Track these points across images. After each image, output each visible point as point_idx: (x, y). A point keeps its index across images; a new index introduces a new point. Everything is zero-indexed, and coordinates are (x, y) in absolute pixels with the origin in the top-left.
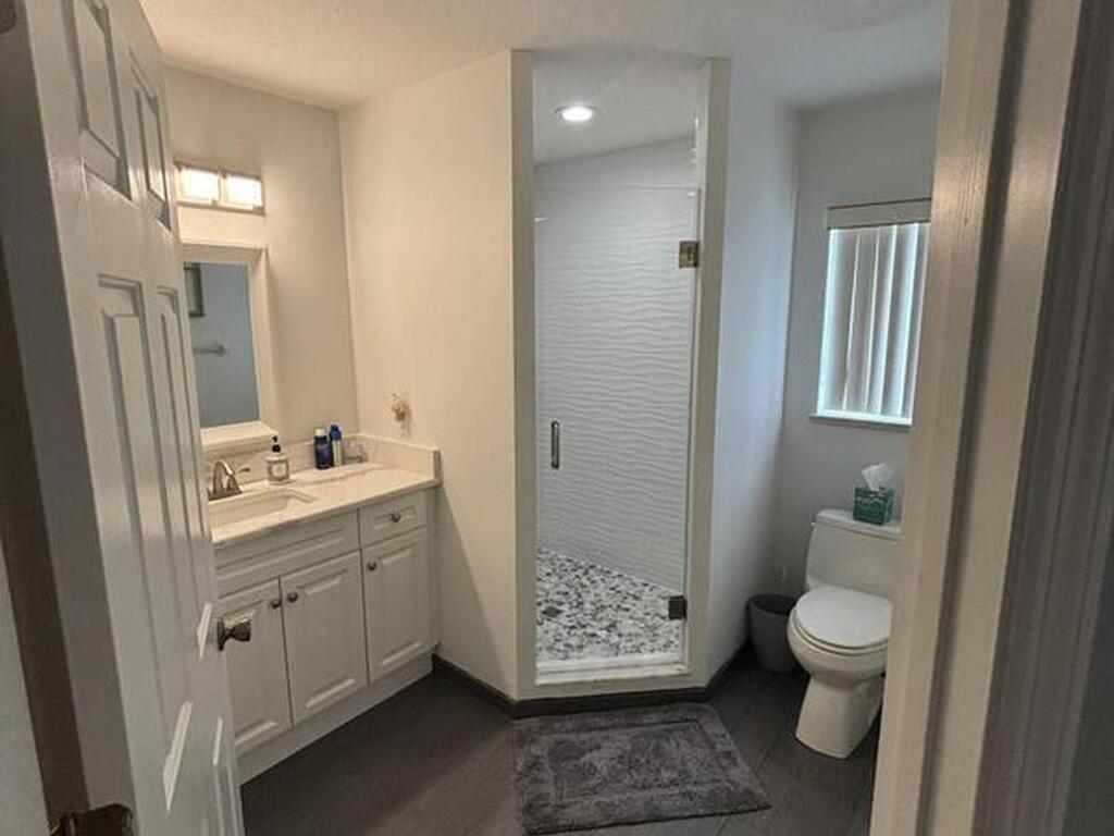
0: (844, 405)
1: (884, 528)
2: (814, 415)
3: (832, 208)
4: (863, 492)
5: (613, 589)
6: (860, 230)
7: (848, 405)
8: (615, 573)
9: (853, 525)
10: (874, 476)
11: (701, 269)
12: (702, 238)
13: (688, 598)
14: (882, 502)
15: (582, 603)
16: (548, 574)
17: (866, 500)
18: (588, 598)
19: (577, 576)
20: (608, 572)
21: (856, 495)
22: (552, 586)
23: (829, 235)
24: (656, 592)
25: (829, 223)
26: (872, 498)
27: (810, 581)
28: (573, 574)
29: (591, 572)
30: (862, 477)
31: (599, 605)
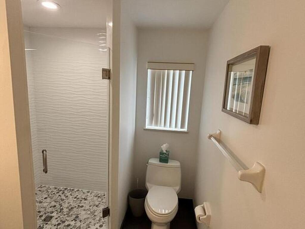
0: (153, 125)
1: (168, 164)
2: (144, 128)
3: (148, 62)
4: (162, 153)
5: (75, 198)
6: (157, 70)
7: (154, 125)
8: (76, 190)
9: (160, 164)
10: (164, 147)
11: (111, 80)
12: (111, 68)
13: (110, 208)
14: (167, 156)
15: (62, 209)
16: (46, 198)
17: (163, 156)
18: (65, 205)
19: (59, 196)
20: (73, 190)
21: (160, 154)
22: (47, 204)
23: (148, 70)
24: (93, 194)
25: (148, 67)
26: (165, 155)
27: (148, 185)
28: (57, 195)
29: (66, 192)
30: (161, 148)
31: (70, 208)
